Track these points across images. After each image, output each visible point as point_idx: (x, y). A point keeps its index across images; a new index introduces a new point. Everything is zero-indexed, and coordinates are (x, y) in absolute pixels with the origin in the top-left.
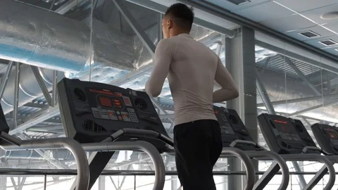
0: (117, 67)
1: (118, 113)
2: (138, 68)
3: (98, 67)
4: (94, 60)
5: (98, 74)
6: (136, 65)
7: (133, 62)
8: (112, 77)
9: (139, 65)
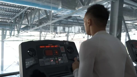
0: (70, 9)
1: (56, 59)
2: (77, 10)
3: (63, 9)
4: (62, 7)
5: (63, 11)
6: (77, 9)
7: (75, 7)
8: (68, 13)
9: (78, 8)
